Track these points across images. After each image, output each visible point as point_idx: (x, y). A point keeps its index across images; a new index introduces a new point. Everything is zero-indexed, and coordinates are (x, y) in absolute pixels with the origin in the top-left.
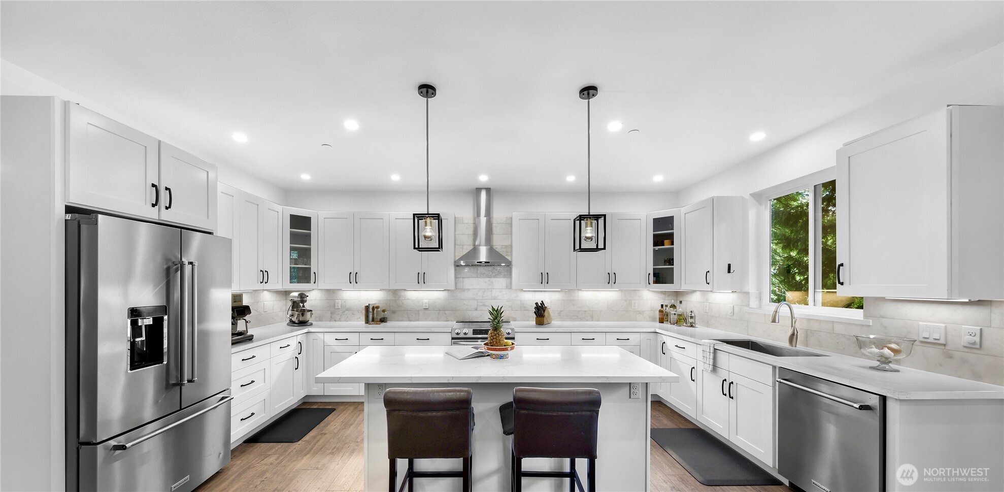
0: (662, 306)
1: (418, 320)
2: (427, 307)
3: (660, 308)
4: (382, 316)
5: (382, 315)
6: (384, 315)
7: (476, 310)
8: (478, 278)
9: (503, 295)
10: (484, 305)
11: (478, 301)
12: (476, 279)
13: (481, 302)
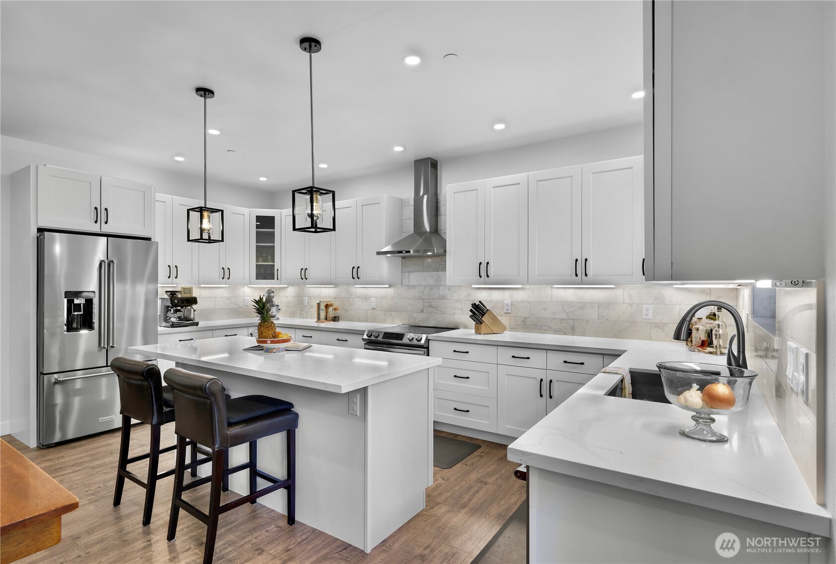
2: (375, 307)
4: (334, 315)
6: (335, 313)
7: (422, 311)
8: (424, 271)
9: (452, 293)
10: (430, 306)
11: (425, 301)
12: (423, 273)
13: (428, 302)
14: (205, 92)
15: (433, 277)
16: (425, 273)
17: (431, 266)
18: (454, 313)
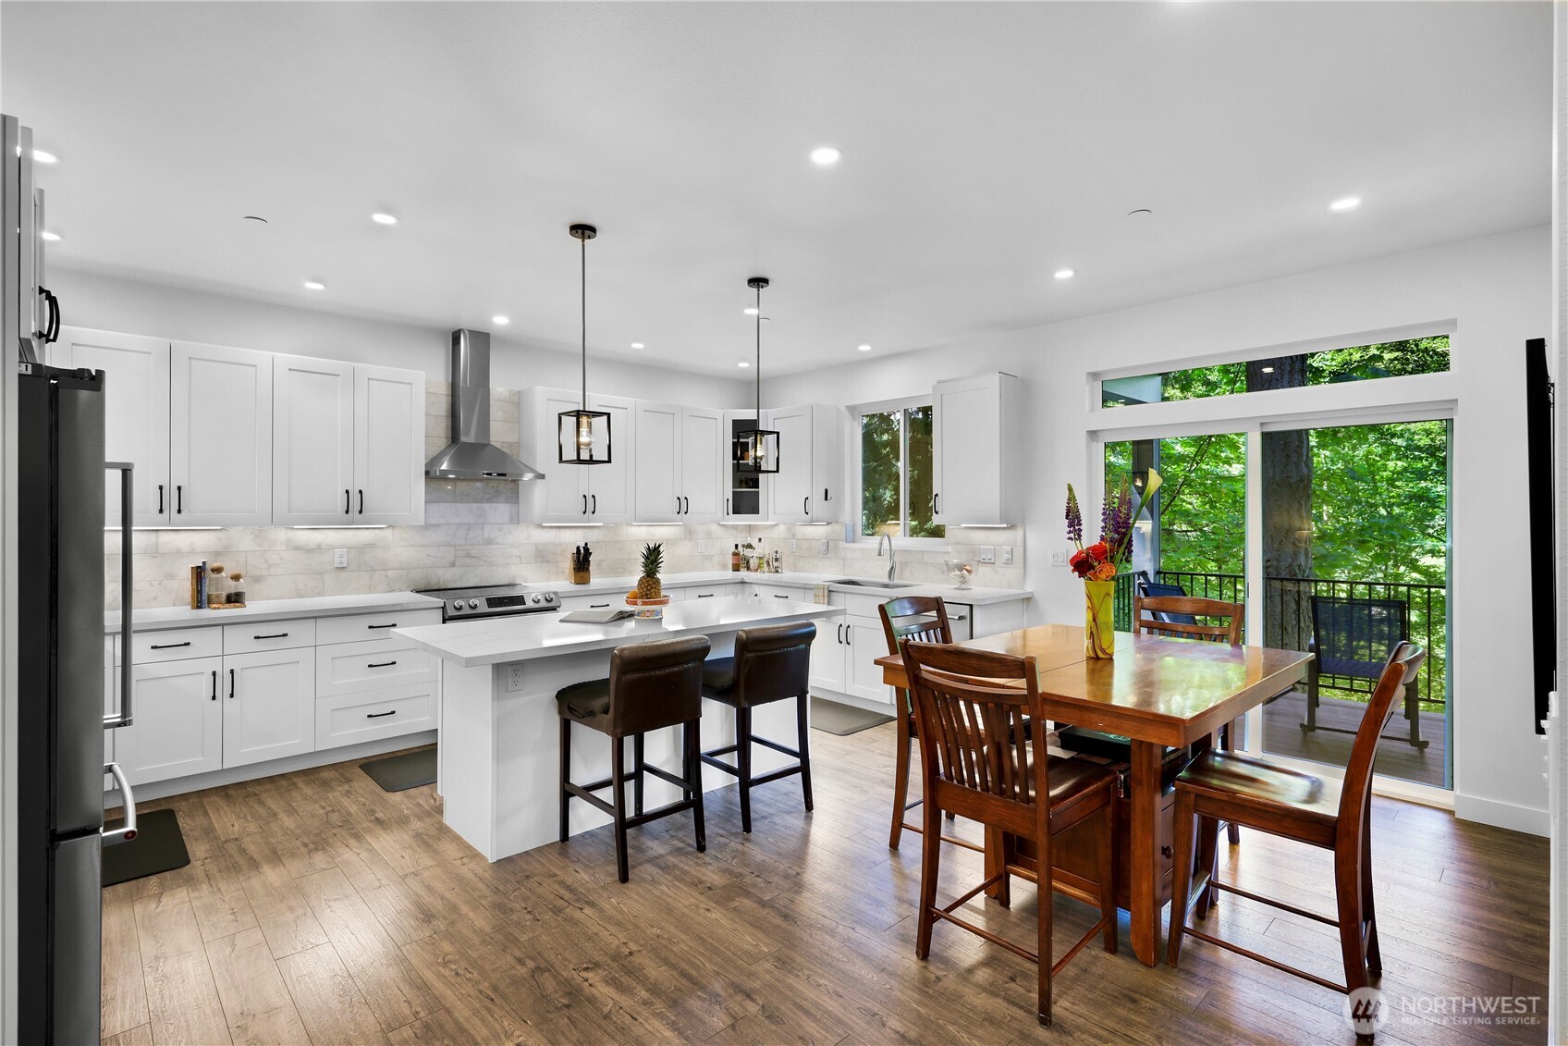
0: (737, 546)
1: (321, 594)
2: (345, 565)
3: (733, 549)
4: (233, 591)
5: (232, 587)
6: (236, 586)
7: (453, 565)
8: (456, 502)
9: (505, 534)
10: (468, 556)
11: (458, 548)
12: (453, 504)
13: (464, 550)
14: (583, 230)
15: (472, 512)
16: (459, 505)
17: (468, 495)
18: (508, 564)
